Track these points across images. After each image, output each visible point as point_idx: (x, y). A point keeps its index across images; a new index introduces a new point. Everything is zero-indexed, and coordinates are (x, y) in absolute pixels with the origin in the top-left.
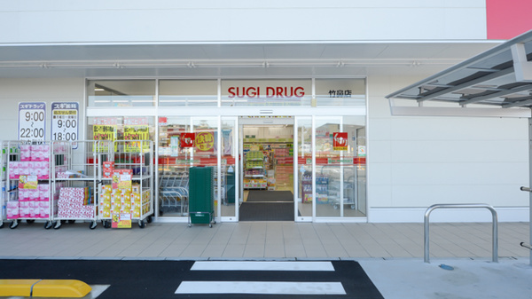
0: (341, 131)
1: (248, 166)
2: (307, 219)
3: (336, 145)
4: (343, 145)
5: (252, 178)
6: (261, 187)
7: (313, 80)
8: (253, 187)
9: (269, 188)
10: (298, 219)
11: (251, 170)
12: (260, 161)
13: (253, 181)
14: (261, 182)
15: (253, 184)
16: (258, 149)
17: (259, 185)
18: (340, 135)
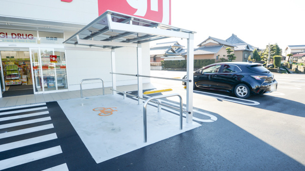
0: (54, 55)
1: (8, 73)
2: (40, 93)
3: (52, 60)
4: (55, 61)
5: (12, 80)
6: (18, 84)
7: (38, 32)
8: (12, 84)
9: (23, 84)
10: (35, 93)
11: (10, 76)
12: (16, 70)
13: (12, 81)
14: (17, 81)
15: (12, 82)
16: (14, 64)
17: (16, 83)
18: (53, 56)
